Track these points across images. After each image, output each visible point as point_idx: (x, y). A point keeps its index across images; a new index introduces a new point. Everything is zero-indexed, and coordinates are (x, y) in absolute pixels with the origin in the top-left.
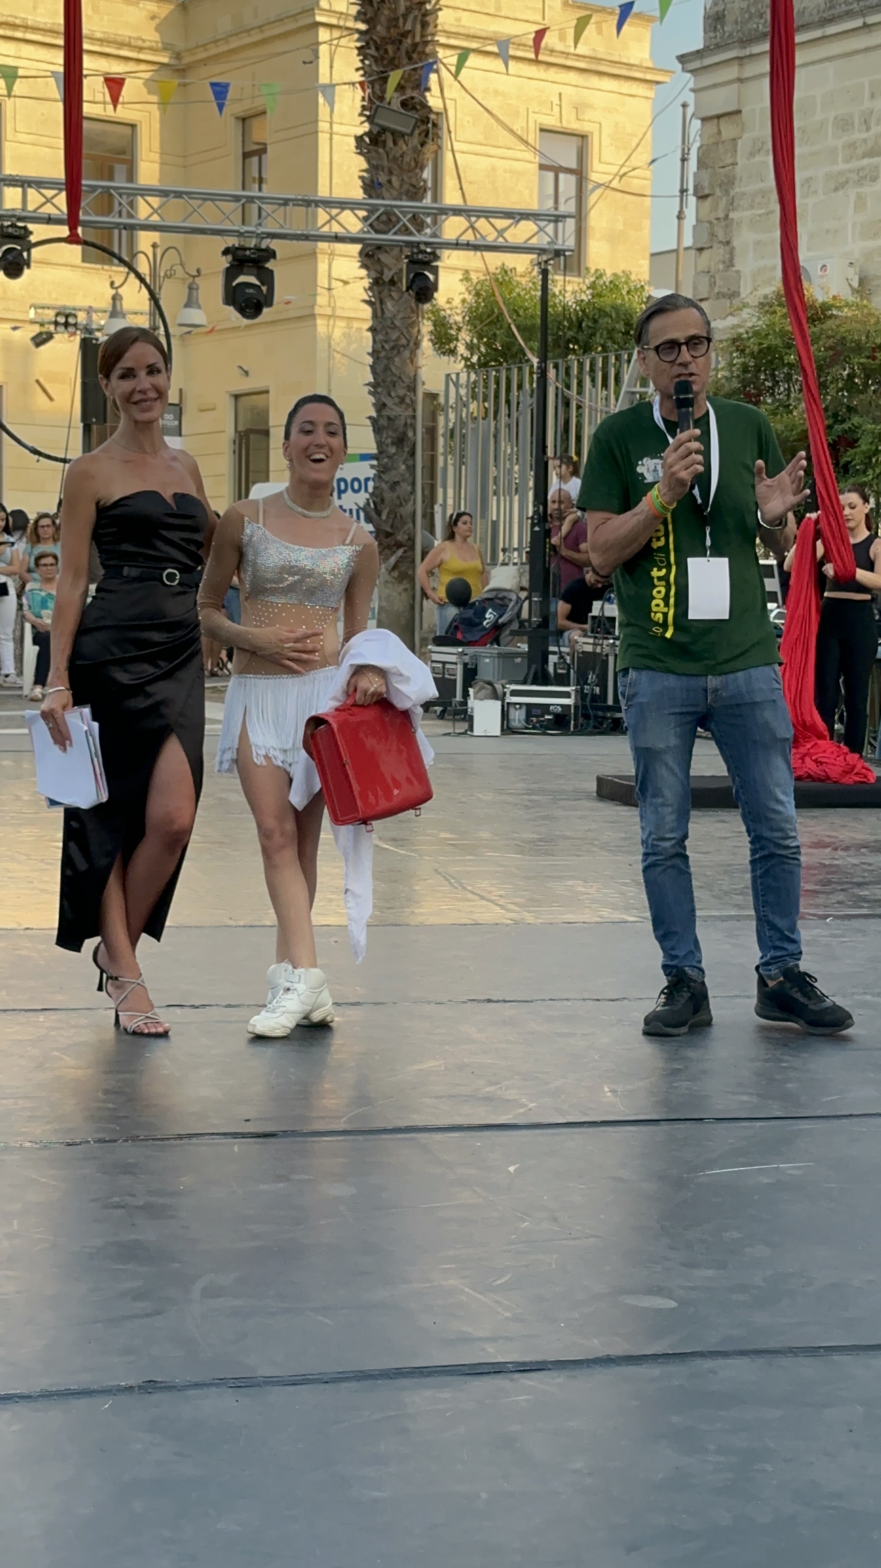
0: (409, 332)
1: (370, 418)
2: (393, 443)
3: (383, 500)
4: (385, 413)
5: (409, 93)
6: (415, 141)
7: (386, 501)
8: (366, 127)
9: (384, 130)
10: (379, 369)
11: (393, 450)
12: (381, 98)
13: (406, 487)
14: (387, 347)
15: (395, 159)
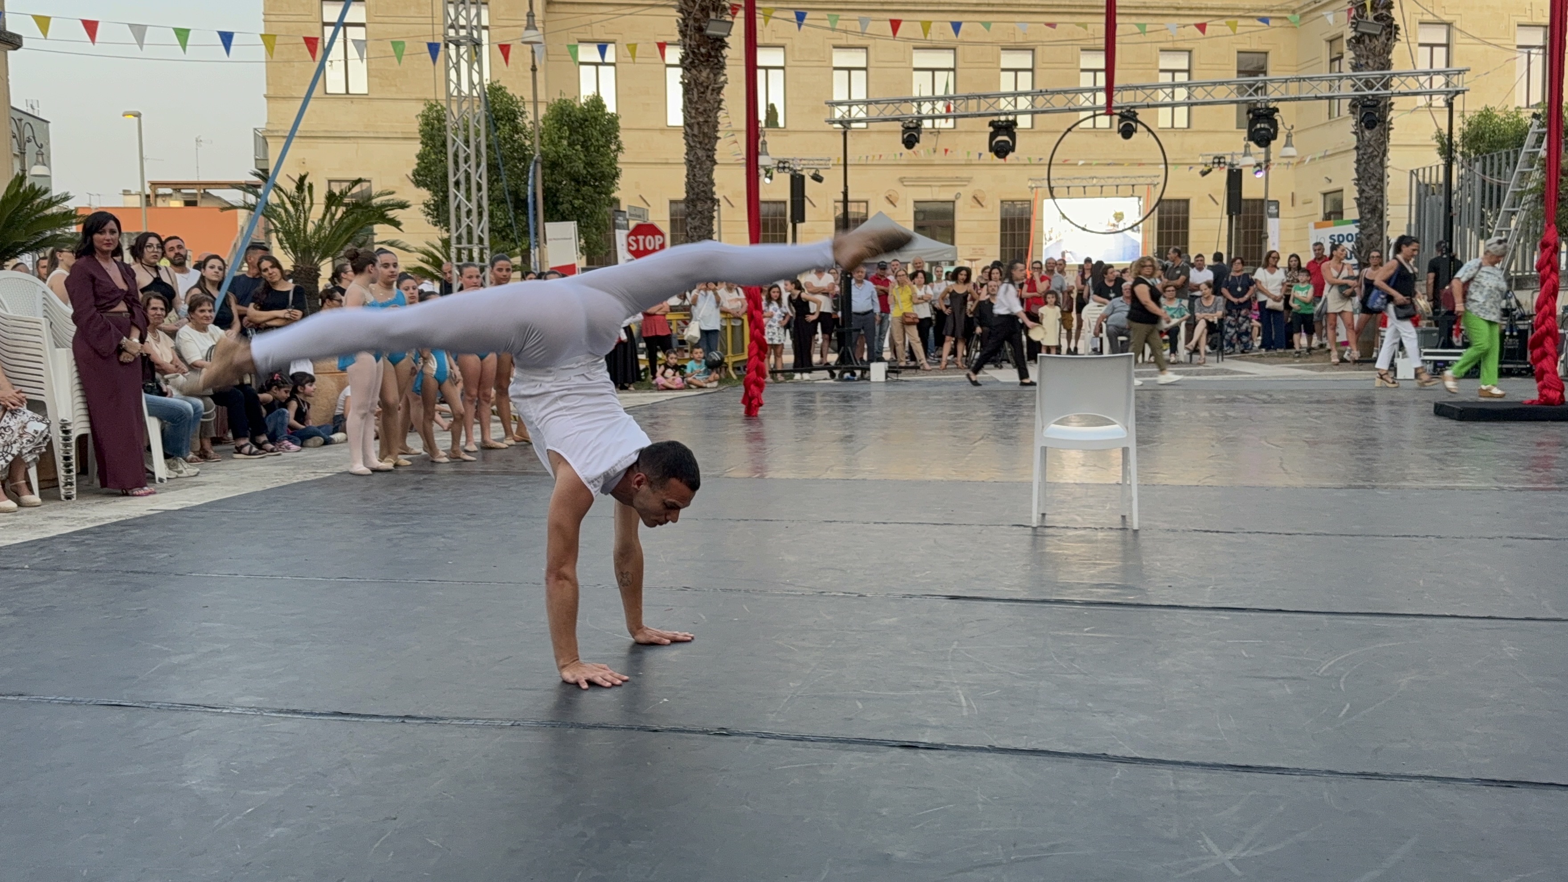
0: (1379, 148)
1: (1355, 198)
2: (1369, 212)
3: (1362, 245)
4: (1364, 195)
5: (1380, 12)
6: (1383, 38)
7: (1365, 245)
8: (1353, 34)
9: (1363, 34)
10: (1361, 170)
11: (1369, 216)
12: (1362, 17)
13: (1376, 237)
14: (1365, 157)
15: (1370, 49)
